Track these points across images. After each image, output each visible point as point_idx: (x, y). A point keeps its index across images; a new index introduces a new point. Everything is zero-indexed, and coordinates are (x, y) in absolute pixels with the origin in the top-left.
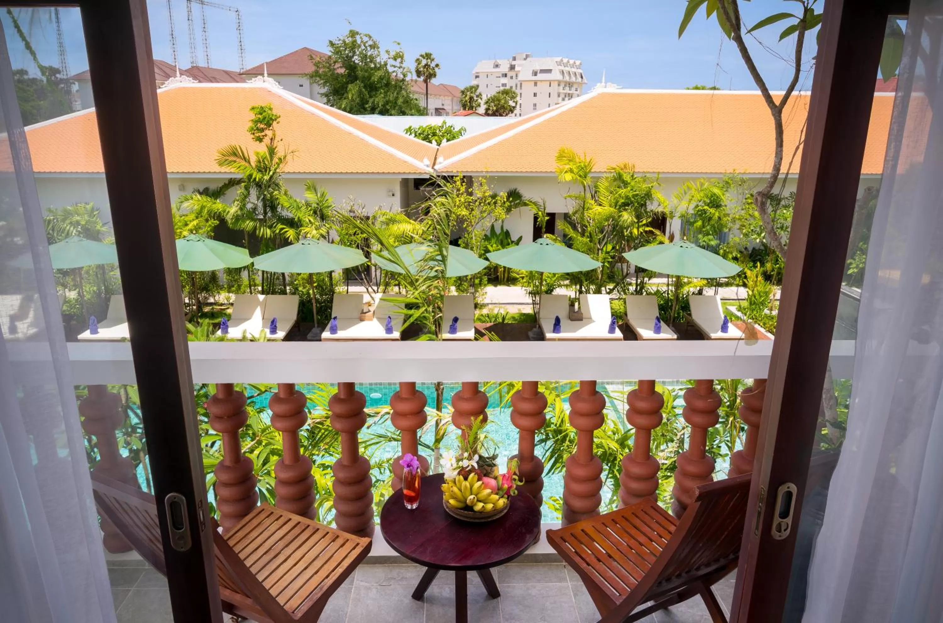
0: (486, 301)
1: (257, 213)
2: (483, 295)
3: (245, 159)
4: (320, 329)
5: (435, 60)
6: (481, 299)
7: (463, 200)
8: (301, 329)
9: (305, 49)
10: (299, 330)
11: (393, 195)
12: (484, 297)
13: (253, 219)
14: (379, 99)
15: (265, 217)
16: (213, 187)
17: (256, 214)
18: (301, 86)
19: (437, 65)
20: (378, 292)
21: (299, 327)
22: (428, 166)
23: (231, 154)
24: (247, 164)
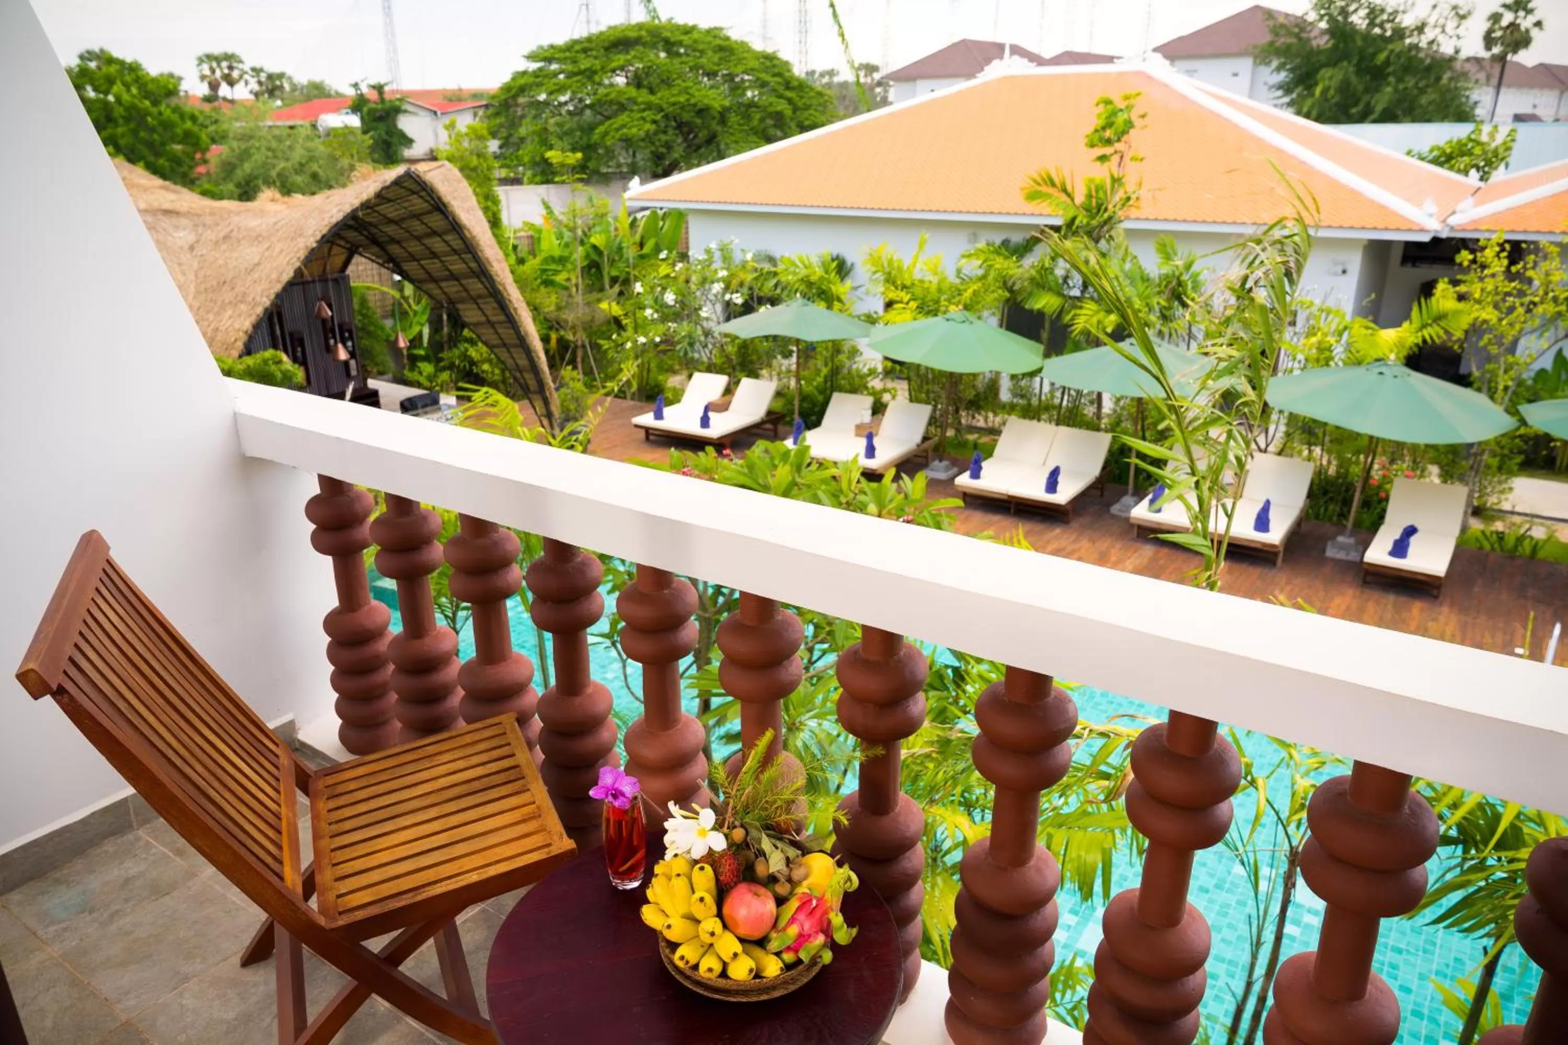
0: (1506, 506)
1: (1071, 284)
2: (1502, 492)
3: (1065, 190)
4: (1135, 499)
5: (1536, 12)
6: (1495, 501)
7: (1490, 287)
8: (1106, 493)
9: (1257, 8)
10: (1102, 495)
11: (1344, 272)
12: (1503, 497)
13: (1060, 294)
14: (1384, 97)
15: (1083, 292)
16: (1017, 238)
17: (1069, 287)
18: (1235, 75)
19: (1538, 24)
20: (1265, 451)
21: (1102, 490)
22: (1431, 215)
23: (1044, 180)
24: (1069, 201)
